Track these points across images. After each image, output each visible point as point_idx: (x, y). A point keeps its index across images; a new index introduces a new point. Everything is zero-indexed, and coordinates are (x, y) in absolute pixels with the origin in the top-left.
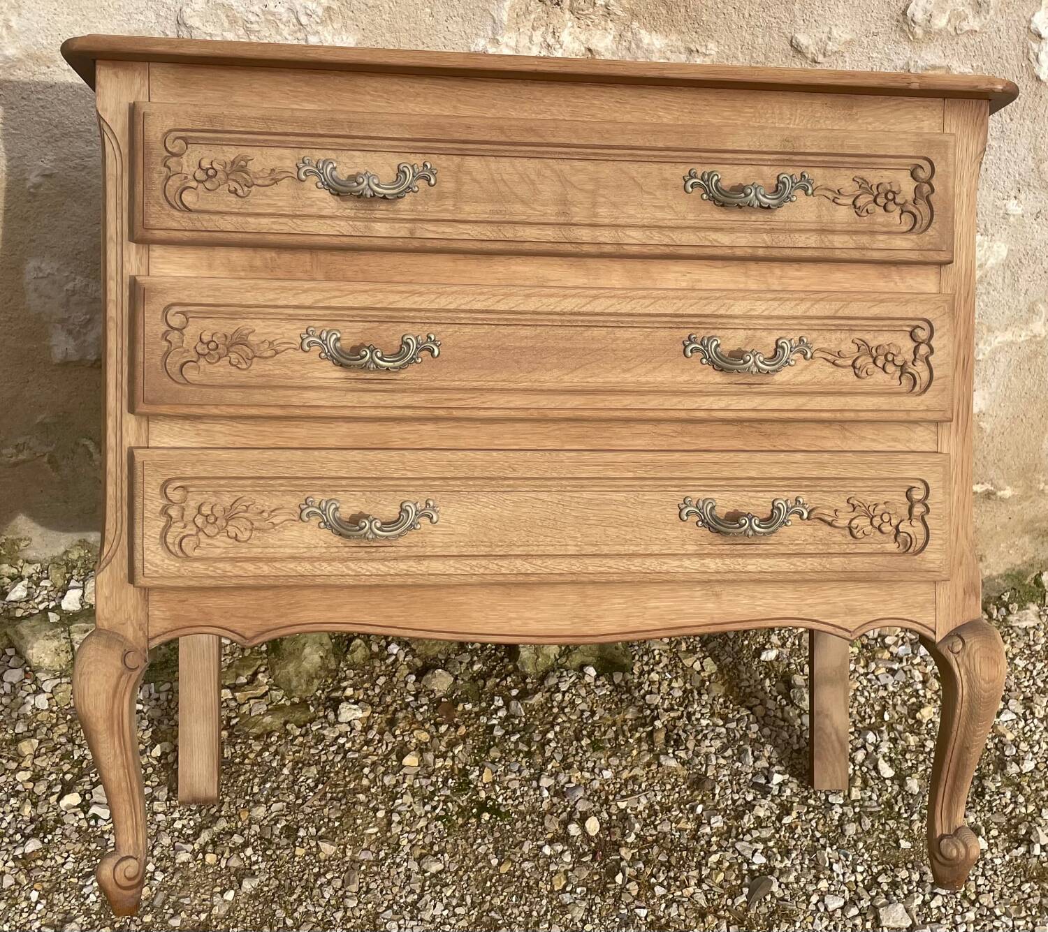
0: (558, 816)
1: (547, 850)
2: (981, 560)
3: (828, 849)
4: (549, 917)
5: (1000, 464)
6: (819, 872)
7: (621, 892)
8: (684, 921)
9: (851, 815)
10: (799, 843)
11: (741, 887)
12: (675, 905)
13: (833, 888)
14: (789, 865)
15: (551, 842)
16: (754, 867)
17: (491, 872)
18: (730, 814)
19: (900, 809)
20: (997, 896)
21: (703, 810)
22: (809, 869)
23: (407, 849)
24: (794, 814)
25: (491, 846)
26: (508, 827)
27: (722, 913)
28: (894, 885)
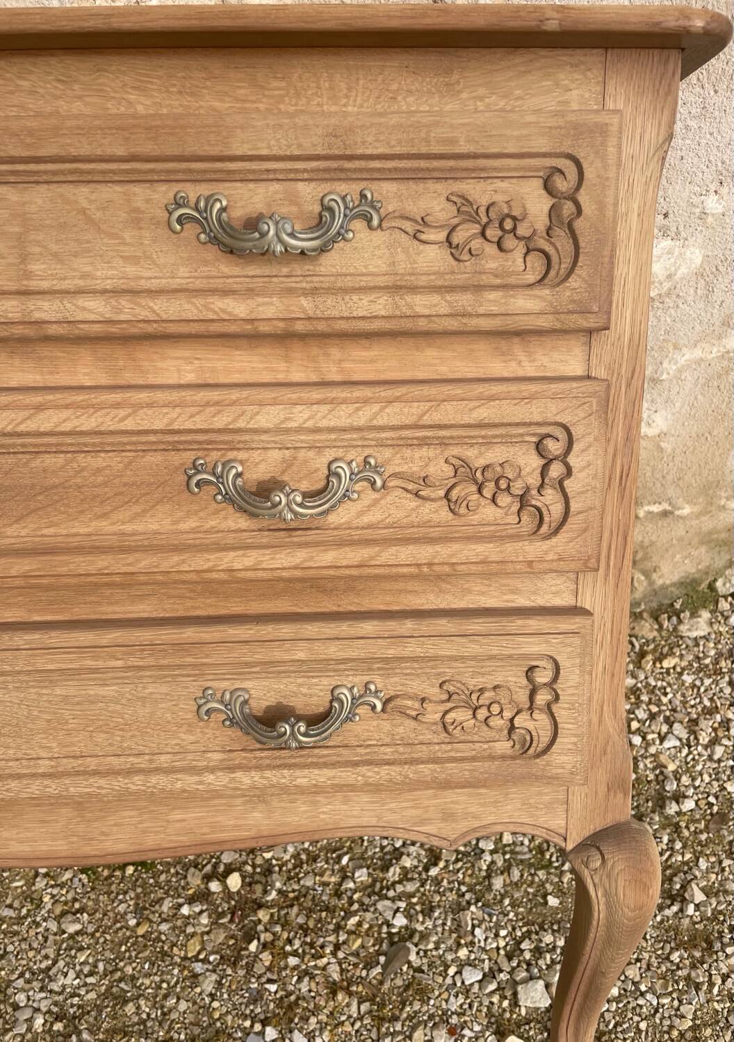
0: (200, 870)
1: (185, 910)
2: (655, 571)
3: (473, 908)
4: (178, 990)
5: (681, 483)
6: (460, 937)
7: (255, 961)
8: (314, 998)
9: (500, 863)
10: (444, 898)
11: (378, 953)
12: (306, 979)
13: (473, 957)
14: (430, 927)
15: (191, 901)
16: (394, 931)
17: (128, 933)
18: (376, 864)
19: (551, 856)
20: (644, 966)
21: (350, 859)
22: (451, 932)
23: (49, 906)
24: (442, 864)
25: (132, 903)
26: (151, 881)
27: (354, 988)
28: (538, 952)
